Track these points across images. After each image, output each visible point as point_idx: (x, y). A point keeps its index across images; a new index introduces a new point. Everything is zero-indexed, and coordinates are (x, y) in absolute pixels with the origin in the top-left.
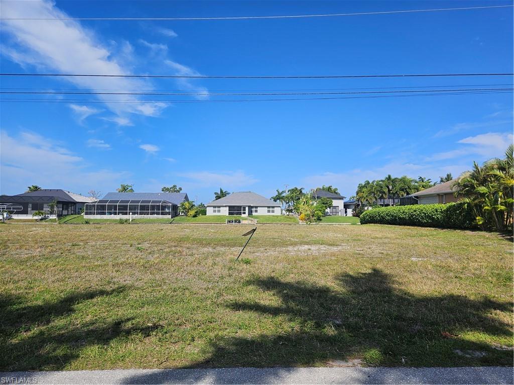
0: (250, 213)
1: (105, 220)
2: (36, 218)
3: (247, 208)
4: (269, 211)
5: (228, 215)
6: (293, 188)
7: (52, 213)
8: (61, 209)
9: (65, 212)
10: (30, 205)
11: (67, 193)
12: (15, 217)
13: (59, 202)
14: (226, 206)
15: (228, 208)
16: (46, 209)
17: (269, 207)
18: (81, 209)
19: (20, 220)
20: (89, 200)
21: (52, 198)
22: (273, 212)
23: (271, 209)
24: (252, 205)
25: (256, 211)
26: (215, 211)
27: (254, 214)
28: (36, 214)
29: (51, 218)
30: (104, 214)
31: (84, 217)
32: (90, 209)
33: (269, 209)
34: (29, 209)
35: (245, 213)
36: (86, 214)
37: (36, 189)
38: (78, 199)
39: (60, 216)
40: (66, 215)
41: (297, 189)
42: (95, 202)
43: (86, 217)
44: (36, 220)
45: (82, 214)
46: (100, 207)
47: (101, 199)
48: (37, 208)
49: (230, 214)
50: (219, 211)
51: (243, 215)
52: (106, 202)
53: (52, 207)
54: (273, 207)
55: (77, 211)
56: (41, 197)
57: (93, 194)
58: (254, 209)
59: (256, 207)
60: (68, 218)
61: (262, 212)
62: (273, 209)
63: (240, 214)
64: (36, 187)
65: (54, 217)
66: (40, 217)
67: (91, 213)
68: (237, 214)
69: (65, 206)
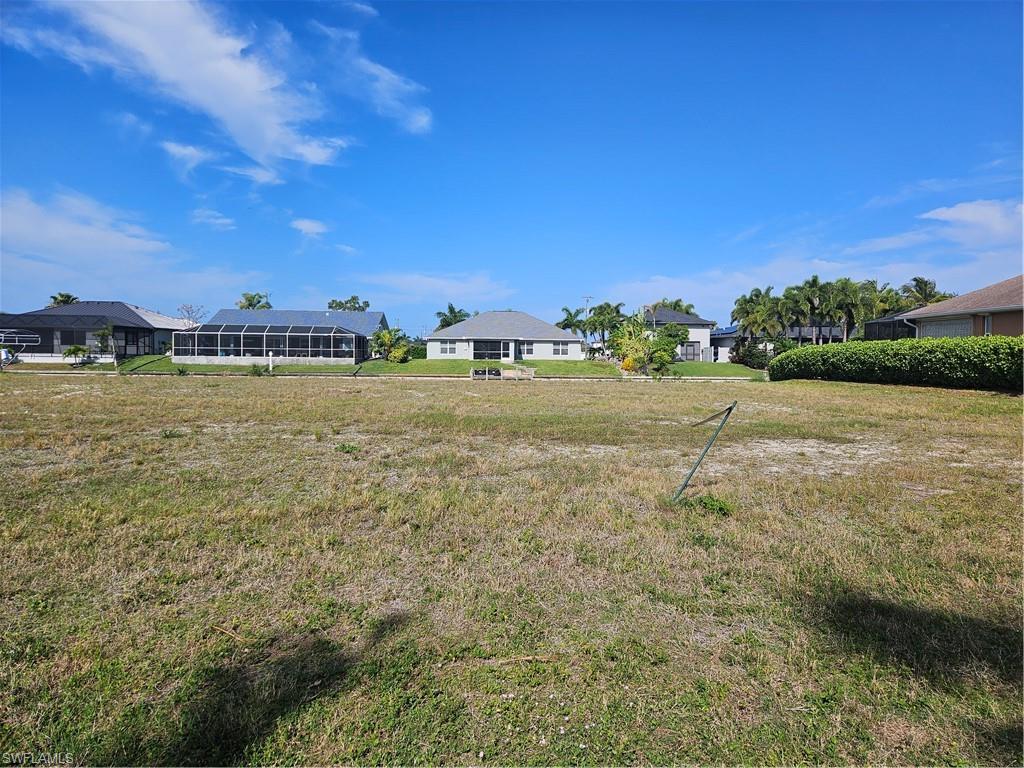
0: (518, 354)
1: (218, 366)
2: (71, 360)
3: (512, 346)
4: (556, 352)
5: (471, 358)
6: (602, 303)
7: (104, 351)
8: (122, 343)
9: (131, 350)
10: (58, 334)
11: (133, 309)
12: (27, 358)
13: (117, 329)
14: (468, 341)
15: (472, 344)
16: (92, 342)
17: (556, 343)
18: (163, 343)
19: (38, 364)
20: (182, 324)
21: (102, 320)
22: (565, 352)
23: (561, 347)
24: (521, 339)
25: (530, 352)
26: (444, 351)
27: (525, 357)
28: (70, 353)
29: (101, 361)
30: (214, 353)
31: (173, 361)
32: (184, 342)
33: (557, 347)
34: (56, 342)
35: (507, 355)
36: (177, 353)
37: (68, 300)
38: (157, 322)
39: (121, 357)
40: (133, 356)
41: (609, 306)
42: (195, 329)
43: (176, 359)
44: (72, 365)
45: (168, 354)
46: (203, 339)
47: (205, 321)
48: (73, 339)
49: (476, 356)
50: (453, 351)
51: (504, 360)
52: (217, 328)
53: (104, 338)
54: (566, 343)
55: (156, 347)
56: (78, 318)
57: (189, 312)
58: (526, 347)
59: (530, 343)
60: (139, 362)
61: (542, 352)
62: (565, 347)
63: (498, 356)
64: (67, 297)
65: (108, 359)
66: (79, 360)
67: (185, 353)
68: (491, 356)
69: (130, 337)
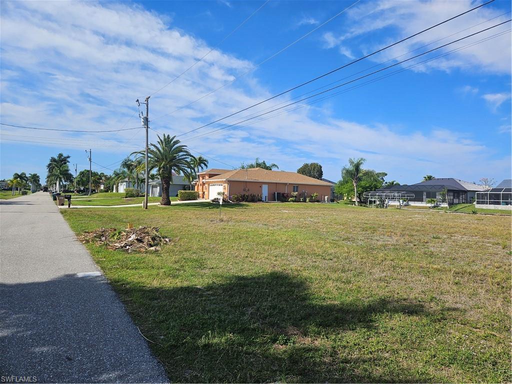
1: (501, 210)
2: (429, 205)
7: (444, 201)
8: (452, 198)
9: (456, 201)
10: (425, 193)
11: (458, 181)
12: (412, 204)
13: (449, 191)
16: (439, 197)
18: (472, 198)
19: (417, 206)
20: (481, 188)
21: (443, 187)
28: (429, 202)
29: (442, 206)
30: (499, 203)
31: (476, 207)
32: (482, 198)
34: (424, 197)
36: (478, 203)
37: (430, 178)
38: (469, 187)
39: (451, 204)
40: (456, 204)
42: (488, 191)
43: (477, 206)
44: (430, 207)
45: (474, 203)
46: (493, 196)
47: (495, 187)
48: (431, 196)
52: (500, 190)
53: (444, 195)
55: (469, 200)
56: (433, 186)
57: (486, 182)
60: (459, 207)
64: (431, 177)
65: (445, 205)
66: (433, 205)
67: (483, 203)
69: (456, 195)
